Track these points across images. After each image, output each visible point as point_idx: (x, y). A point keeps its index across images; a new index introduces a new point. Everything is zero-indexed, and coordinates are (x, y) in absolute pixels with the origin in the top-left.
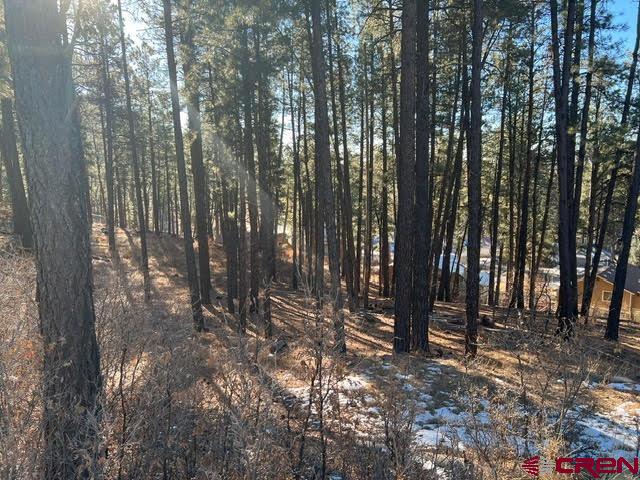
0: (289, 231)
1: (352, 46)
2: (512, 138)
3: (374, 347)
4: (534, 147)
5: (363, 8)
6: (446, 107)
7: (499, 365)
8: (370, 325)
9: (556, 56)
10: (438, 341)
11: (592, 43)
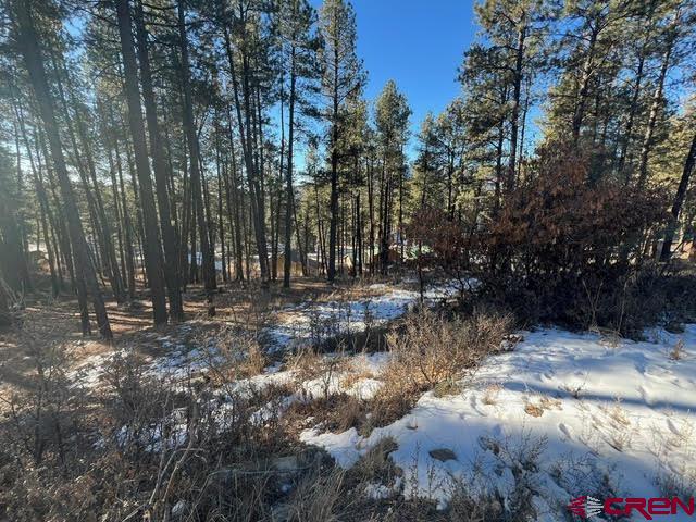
0: (43, 248)
1: (90, 99)
2: (227, 182)
3: (140, 324)
4: (240, 187)
5: (95, 69)
6: (179, 157)
7: (228, 314)
8: (136, 310)
9: (242, 135)
10: (190, 309)
11: (261, 132)
